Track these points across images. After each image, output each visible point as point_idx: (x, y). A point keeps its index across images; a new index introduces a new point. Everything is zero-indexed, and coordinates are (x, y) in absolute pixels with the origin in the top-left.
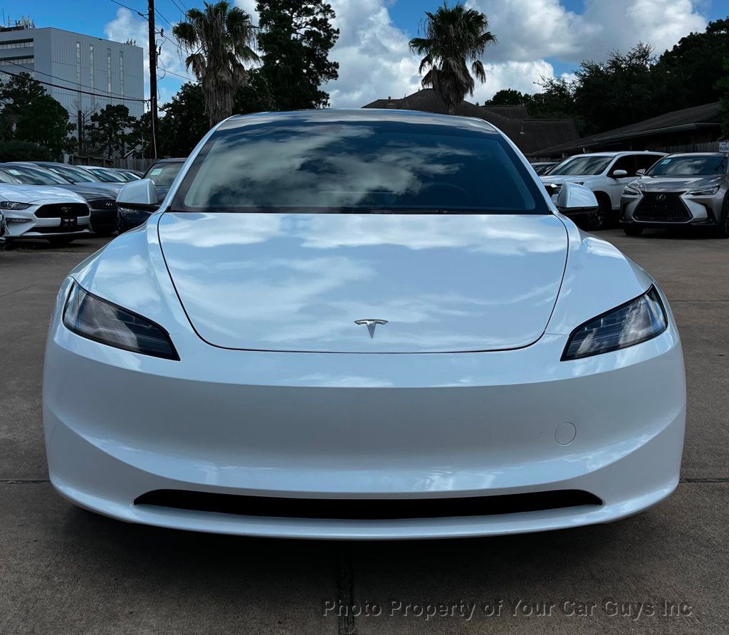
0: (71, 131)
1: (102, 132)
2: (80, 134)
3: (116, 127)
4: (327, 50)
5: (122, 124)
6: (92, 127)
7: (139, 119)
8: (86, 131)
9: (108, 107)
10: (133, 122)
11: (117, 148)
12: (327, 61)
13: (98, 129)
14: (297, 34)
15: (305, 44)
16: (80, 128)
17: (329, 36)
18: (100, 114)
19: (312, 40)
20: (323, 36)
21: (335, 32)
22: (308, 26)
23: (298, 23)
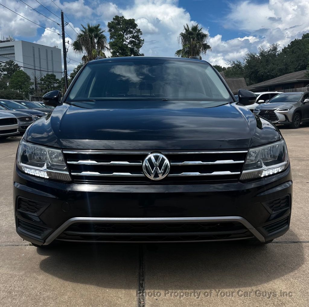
0: (32, 85)
1: (45, 86)
2: (36, 87)
4: (139, 48)
5: (53, 82)
7: (60, 80)
9: (47, 75)
12: (139, 53)
13: (43, 84)
14: (126, 42)
15: (129, 46)
16: (36, 84)
17: (140, 43)
18: (44, 78)
19: (132, 44)
20: (137, 43)
21: (142, 41)
22: (131, 39)
23: (127, 37)
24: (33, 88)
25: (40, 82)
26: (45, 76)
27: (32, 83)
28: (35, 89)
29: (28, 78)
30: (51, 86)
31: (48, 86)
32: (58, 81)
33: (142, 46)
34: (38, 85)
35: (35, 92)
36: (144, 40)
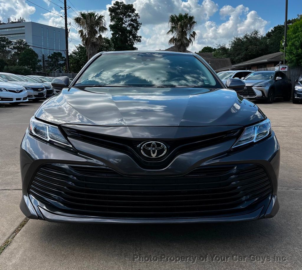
4: (137, 31)
5: (59, 60)
6: (48, 61)
9: (54, 53)
12: (137, 35)
13: (51, 62)
14: (125, 24)
15: (128, 29)
16: (43, 61)
17: (138, 26)
18: (51, 55)
19: (131, 27)
20: (135, 26)
21: (140, 24)
22: (129, 22)
23: (126, 20)
24: (40, 65)
25: (47, 59)
26: (52, 54)
27: (40, 61)
28: (42, 66)
29: (36, 55)
30: (57, 63)
31: (55, 62)
32: (64, 59)
33: (140, 29)
34: (45, 63)
35: (42, 69)
36: (141, 23)
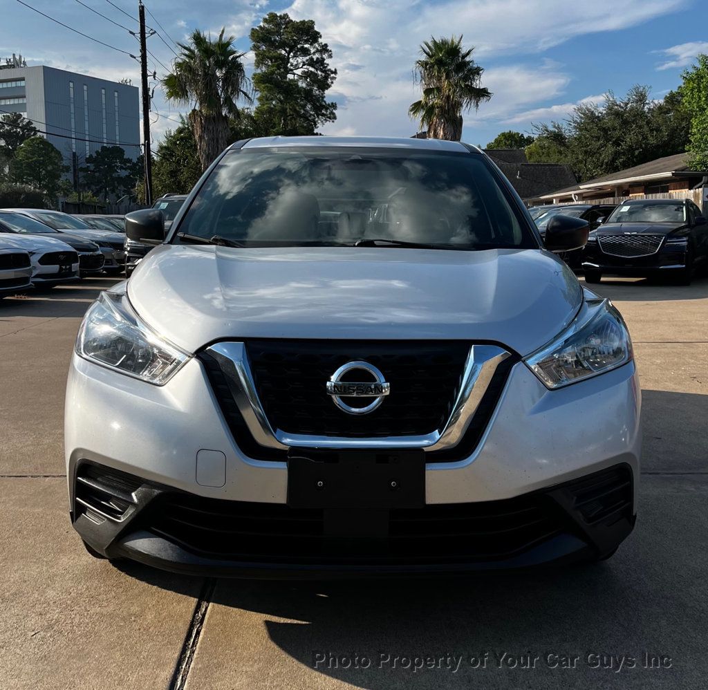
0: (66, 174)
1: (97, 174)
2: (75, 176)
3: (112, 168)
4: (323, 91)
5: (117, 167)
6: (87, 169)
7: (135, 160)
8: (81, 174)
9: (103, 148)
10: (128, 164)
11: (113, 191)
12: (325, 102)
13: (93, 171)
15: (302, 84)
16: (75, 170)
17: (326, 78)
18: (95, 155)
20: (320, 77)
21: (332, 72)
22: (305, 67)
23: (295, 63)
25: (84, 165)
26: (97, 152)
27: (67, 169)
29: (58, 155)
30: (111, 176)
31: (105, 174)
33: (333, 86)
